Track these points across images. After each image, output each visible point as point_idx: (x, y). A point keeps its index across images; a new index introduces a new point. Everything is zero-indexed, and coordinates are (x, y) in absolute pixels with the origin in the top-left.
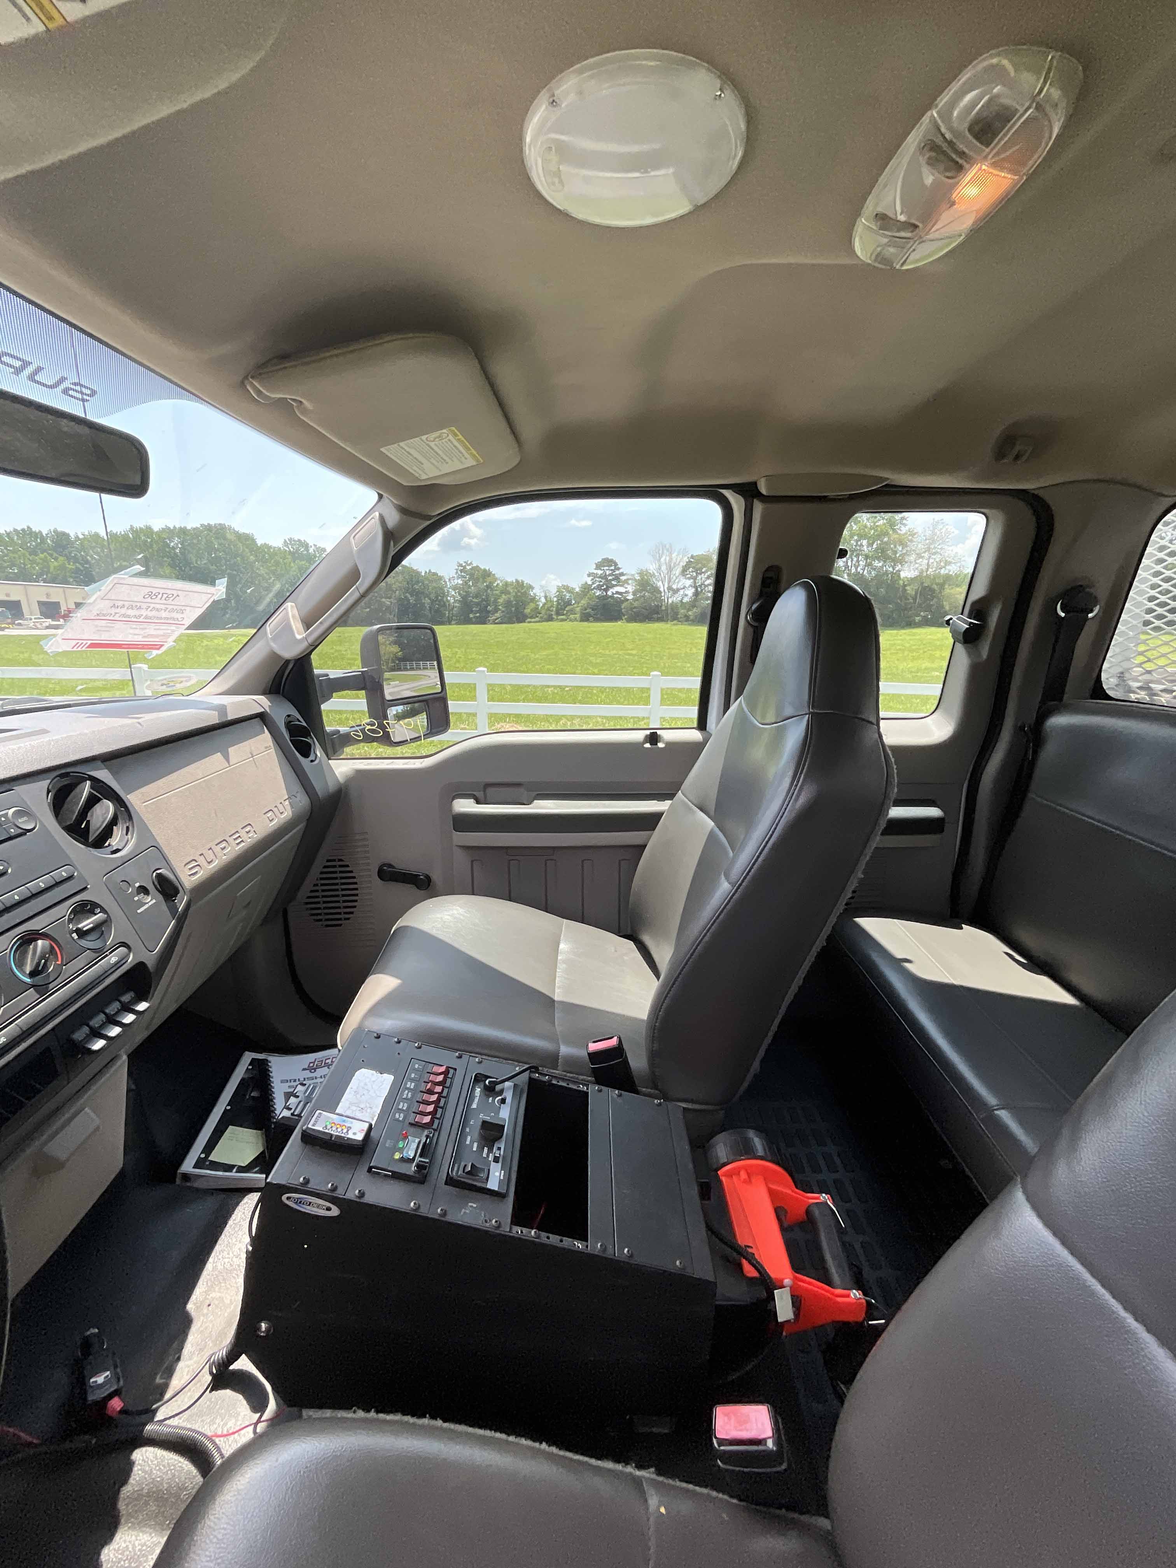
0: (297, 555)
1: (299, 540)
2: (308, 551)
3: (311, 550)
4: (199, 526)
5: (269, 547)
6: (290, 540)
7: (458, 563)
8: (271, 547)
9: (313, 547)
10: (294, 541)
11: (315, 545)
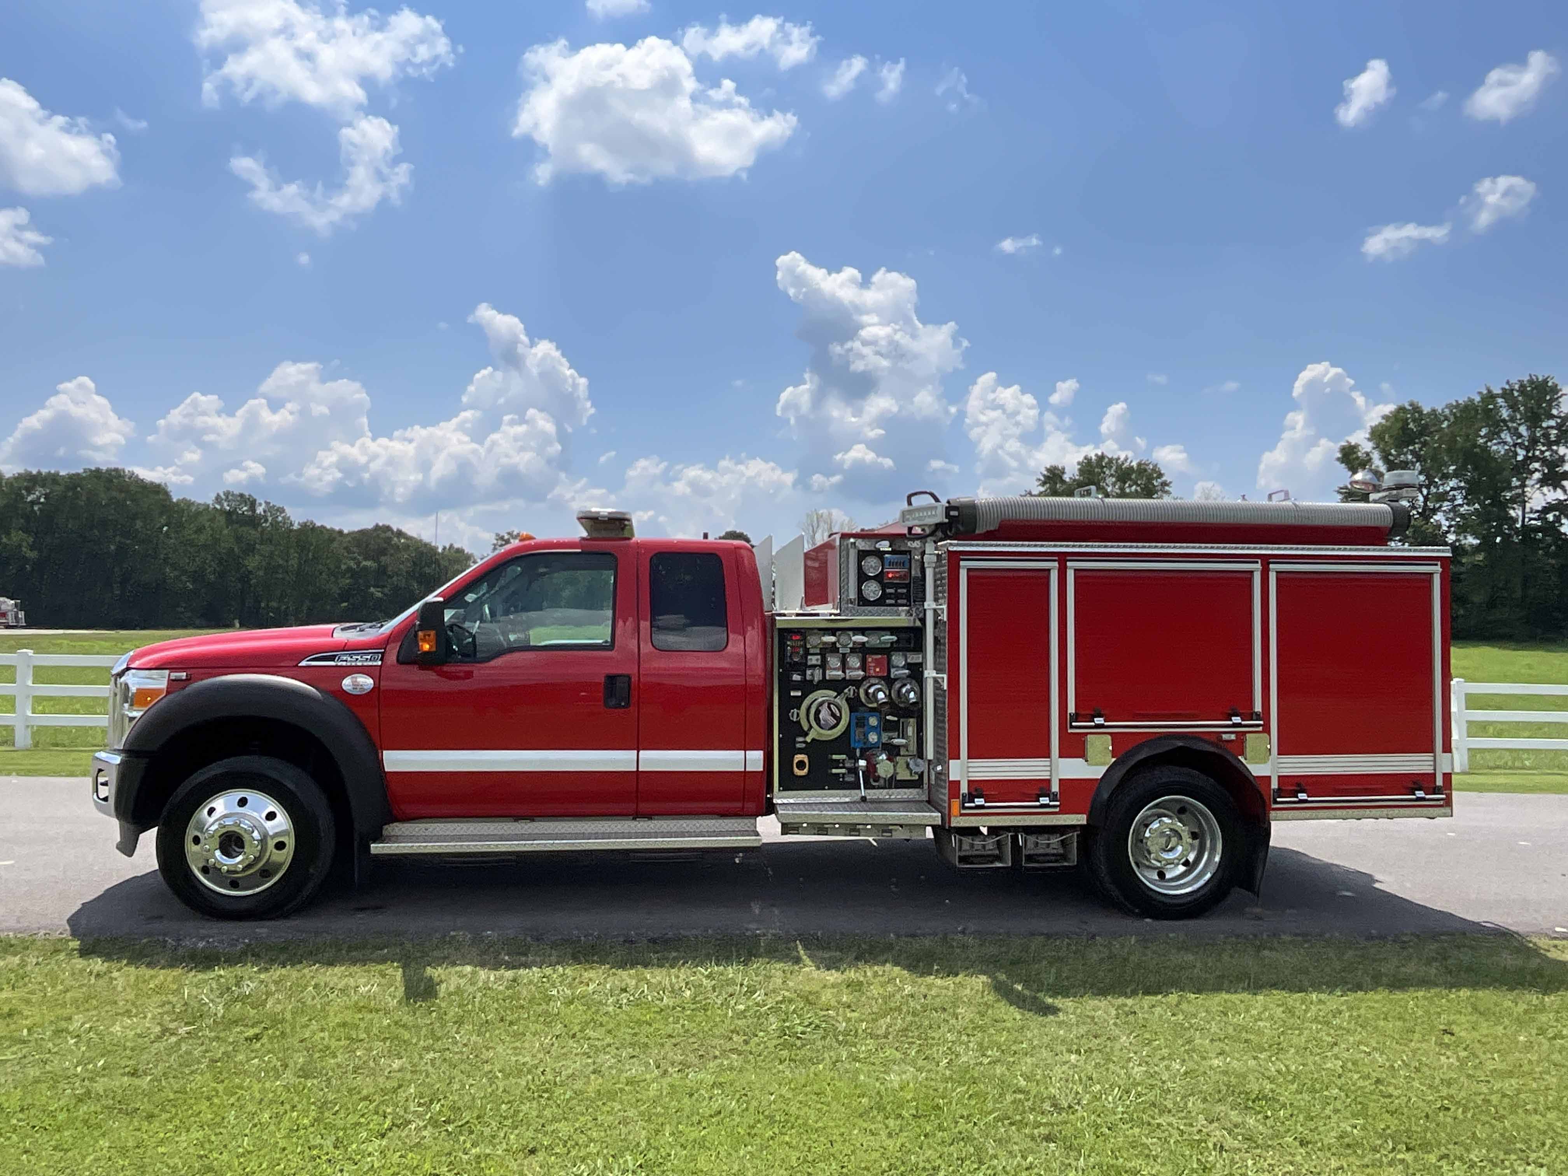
0: (234, 517)
1: (241, 495)
2: (254, 511)
3: (260, 510)
4: (81, 471)
5: (189, 504)
6: (227, 494)
7: (497, 535)
8: (193, 503)
9: (264, 505)
10: (233, 495)
11: (267, 503)
